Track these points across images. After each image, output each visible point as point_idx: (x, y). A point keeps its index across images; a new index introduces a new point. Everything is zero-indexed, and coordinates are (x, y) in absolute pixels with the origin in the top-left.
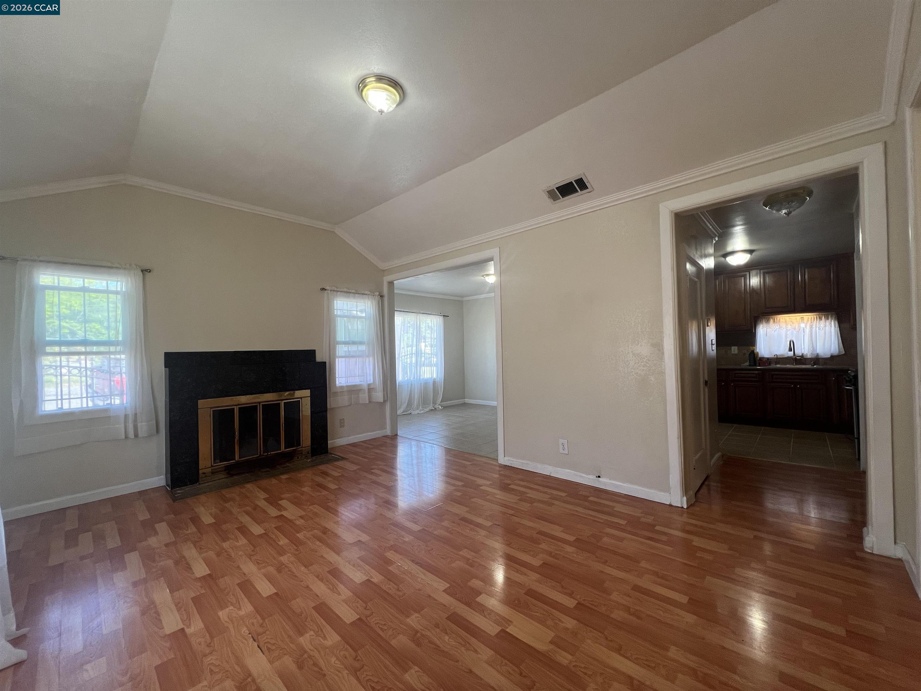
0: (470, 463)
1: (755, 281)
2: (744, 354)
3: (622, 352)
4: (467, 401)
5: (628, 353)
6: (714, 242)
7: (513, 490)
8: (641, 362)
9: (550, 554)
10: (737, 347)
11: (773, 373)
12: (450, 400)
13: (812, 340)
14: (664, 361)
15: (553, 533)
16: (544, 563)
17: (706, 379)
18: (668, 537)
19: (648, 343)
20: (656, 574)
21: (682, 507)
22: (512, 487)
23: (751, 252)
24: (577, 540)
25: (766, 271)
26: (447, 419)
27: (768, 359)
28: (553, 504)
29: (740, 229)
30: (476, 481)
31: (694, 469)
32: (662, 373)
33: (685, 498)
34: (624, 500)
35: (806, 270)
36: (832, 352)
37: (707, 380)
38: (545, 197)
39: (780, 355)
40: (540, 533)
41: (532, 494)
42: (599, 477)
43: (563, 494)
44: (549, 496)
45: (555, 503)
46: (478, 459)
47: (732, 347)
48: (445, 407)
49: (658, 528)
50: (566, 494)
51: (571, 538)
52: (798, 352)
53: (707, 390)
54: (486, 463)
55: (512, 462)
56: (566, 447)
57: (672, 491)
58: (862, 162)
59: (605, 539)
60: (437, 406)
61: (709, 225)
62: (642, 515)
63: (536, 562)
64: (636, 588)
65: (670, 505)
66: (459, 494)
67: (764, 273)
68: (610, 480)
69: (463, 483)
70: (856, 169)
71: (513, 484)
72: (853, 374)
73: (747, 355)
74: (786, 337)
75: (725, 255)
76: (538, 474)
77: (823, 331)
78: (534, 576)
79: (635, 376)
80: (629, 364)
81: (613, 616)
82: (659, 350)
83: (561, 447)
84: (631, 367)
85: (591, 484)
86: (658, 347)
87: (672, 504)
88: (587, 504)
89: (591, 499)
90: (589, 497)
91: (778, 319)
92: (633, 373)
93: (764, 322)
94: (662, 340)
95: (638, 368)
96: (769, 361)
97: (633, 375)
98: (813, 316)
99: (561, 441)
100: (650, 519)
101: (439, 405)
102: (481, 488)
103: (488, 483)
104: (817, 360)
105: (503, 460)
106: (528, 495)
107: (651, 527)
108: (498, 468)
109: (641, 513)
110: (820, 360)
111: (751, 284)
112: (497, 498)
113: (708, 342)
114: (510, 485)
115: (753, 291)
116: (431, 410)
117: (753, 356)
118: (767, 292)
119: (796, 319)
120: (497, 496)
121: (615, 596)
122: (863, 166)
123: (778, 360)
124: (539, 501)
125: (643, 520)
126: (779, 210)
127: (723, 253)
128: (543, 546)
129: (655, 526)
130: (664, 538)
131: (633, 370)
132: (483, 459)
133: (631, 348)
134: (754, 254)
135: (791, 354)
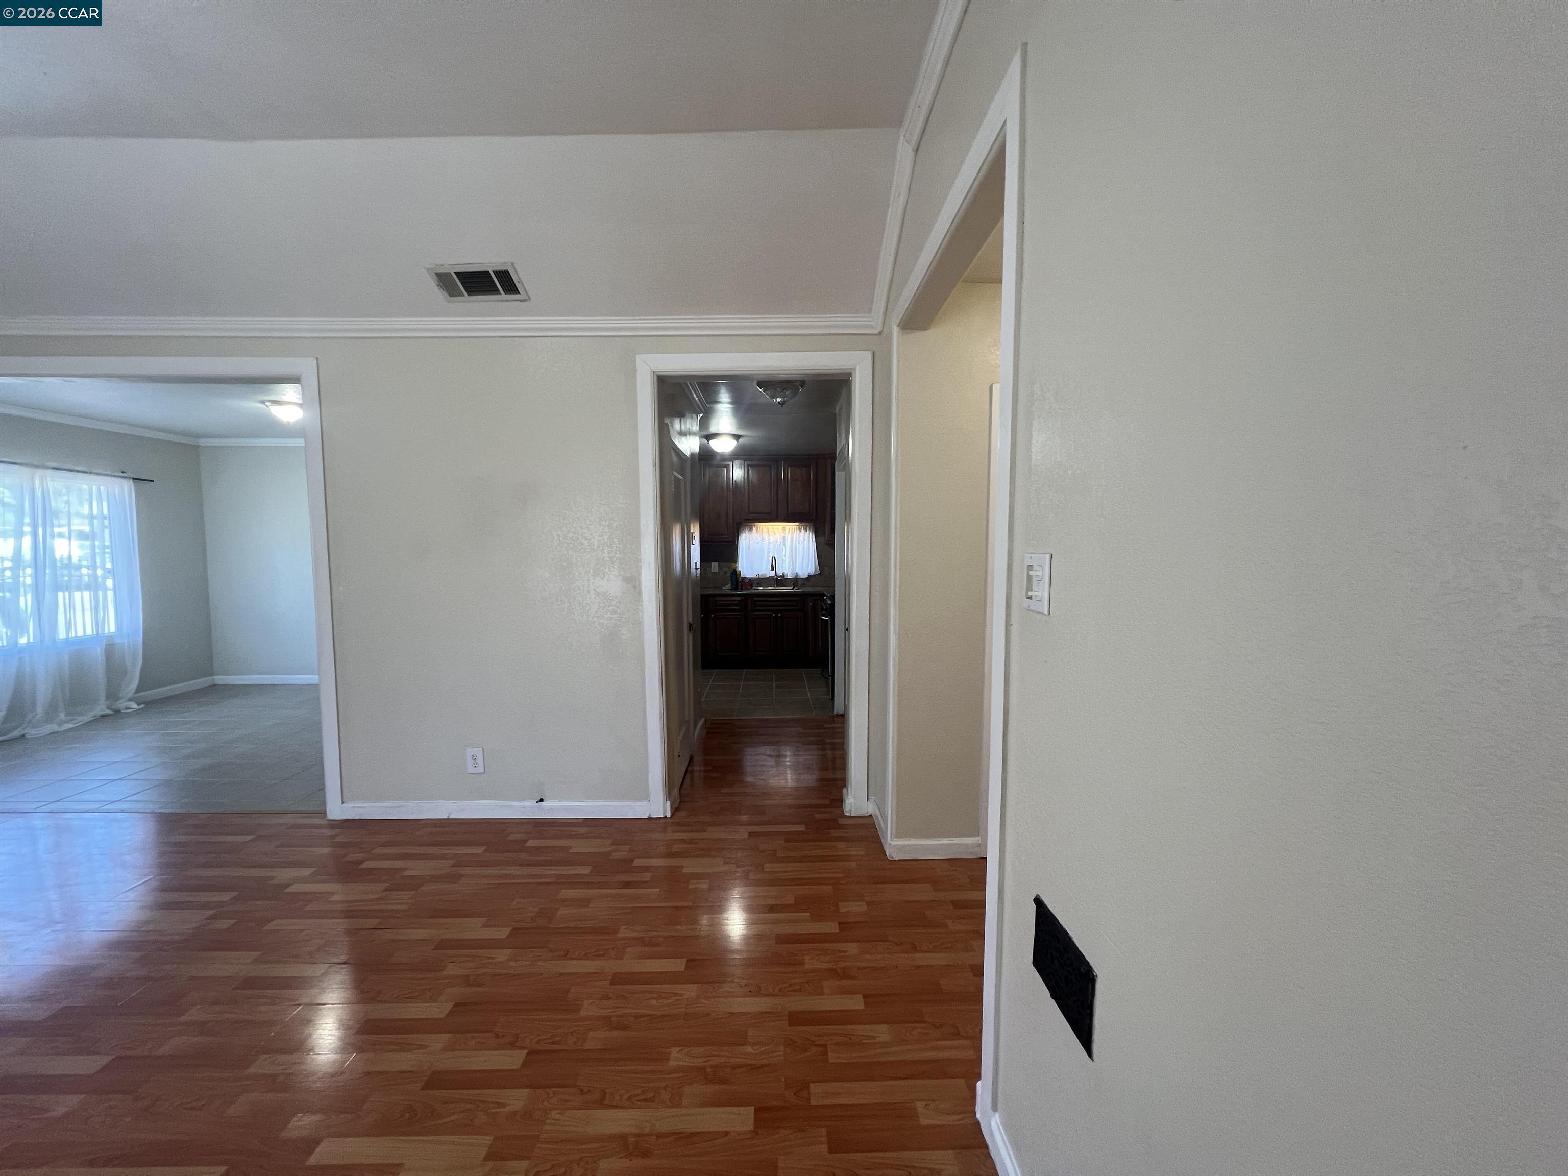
0: (249, 838)
1: (738, 473)
2: (726, 573)
3: (579, 589)
4: (220, 679)
5: (588, 591)
6: (699, 418)
7: (370, 871)
8: (609, 606)
9: (466, 981)
10: (717, 563)
11: (755, 599)
12: (171, 684)
13: (792, 555)
14: (641, 605)
15: (468, 935)
16: (456, 1005)
17: (691, 620)
18: (653, 872)
19: (619, 576)
20: (641, 942)
21: (665, 817)
22: (370, 866)
23: (737, 437)
24: (516, 931)
25: (749, 463)
26: (163, 735)
27: (751, 580)
28: (462, 876)
29: (726, 408)
30: (272, 878)
31: (679, 756)
32: (639, 623)
33: (668, 803)
34: (583, 830)
35: (789, 469)
36: (809, 572)
37: (691, 623)
38: (432, 284)
39: (762, 575)
40: (443, 945)
41: (416, 869)
42: (541, 800)
43: (479, 850)
44: (451, 862)
45: (463, 872)
46: (274, 820)
47: (712, 563)
48: (150, 705)
49: (637, 862)
50: (484, 848)
51: (502, 933)
52: (780, 573)
53: (691, 636)
54: (295, 826)
55: (361, 811)
56: (480, 760)
57: (651, 798)
58: (854, 369)
59: (562, 912)
60: (121, 705)
61: (695, 396)
62: (613, 847)
63: (438, 1010)
64: (619, 979)
65: (650, 819)
66: (223, 924)
67: (748, 465)
68: (559, 801)
69: (235, 894)
70: (850, 375)
71: (369, 859)
72: (829, 602)
73: (729, 574)
74: (769, 552)
75: (709, 437)
76: (422, 822)
77: (802, 545)
78: (440, 1040)
79: (599, 628)
80: (590, 609)
81: (589, 1045)
82: (635, 587)
83: (470, 762)
84: (592, 615)
85: (528, 815)
86: (633, 582)
87: (652, 816)
88: (523, 856)
89: (530, 843)
90: (526, 841)
91: (761, 527)
92: (596, 624)
93: (747, 532)
94: (639, 574)
95: (603, 616)
96: (751, 582)
97: (596, 627)
98: (793, 527)
99: (470, 752)
100: (623, 853)
101: (130, 700)
102: (287, 890)
103: (306, 872)
104: (796, 581)
105: (336, 810)
106: (407, 873)
107: (626, 865)
108: (327, 832)
109: (612, 844)
110: (799, 581)
111: (734, 478)
112: (336, 902)
113: (693, 566)
114: (362, 862)
115: (736, 488)
116: (103, 716)
117: (735, 574)
118: (751, 492)
119: (778, 528)
120: (335, 898)
121: (589, 1009)
122: (855, 372)
123: (761, 581)
124: (434, 879)
125: (615, 855)
126: (773, 397)
127: (706, 433)
128: (452, 970)
129: (632, 861)
130: (647, 877)
131: (595, 619)
132: (289, 819)
133: (593, 583)
134: (741, 440)
135: (772, 573)
